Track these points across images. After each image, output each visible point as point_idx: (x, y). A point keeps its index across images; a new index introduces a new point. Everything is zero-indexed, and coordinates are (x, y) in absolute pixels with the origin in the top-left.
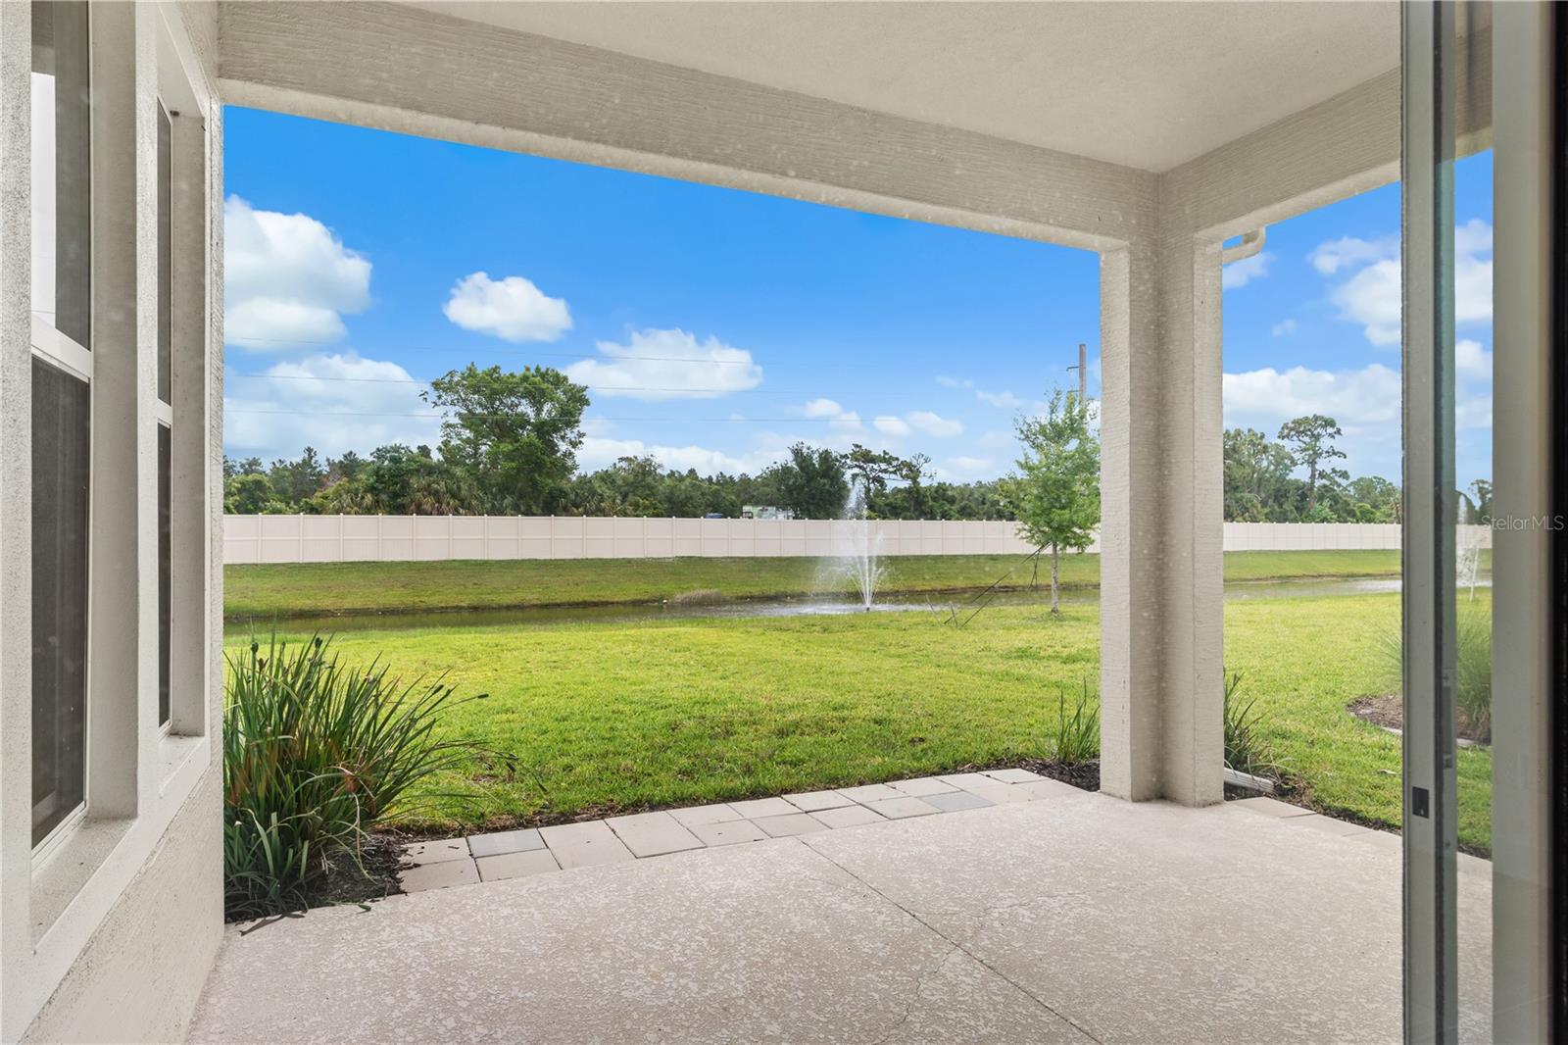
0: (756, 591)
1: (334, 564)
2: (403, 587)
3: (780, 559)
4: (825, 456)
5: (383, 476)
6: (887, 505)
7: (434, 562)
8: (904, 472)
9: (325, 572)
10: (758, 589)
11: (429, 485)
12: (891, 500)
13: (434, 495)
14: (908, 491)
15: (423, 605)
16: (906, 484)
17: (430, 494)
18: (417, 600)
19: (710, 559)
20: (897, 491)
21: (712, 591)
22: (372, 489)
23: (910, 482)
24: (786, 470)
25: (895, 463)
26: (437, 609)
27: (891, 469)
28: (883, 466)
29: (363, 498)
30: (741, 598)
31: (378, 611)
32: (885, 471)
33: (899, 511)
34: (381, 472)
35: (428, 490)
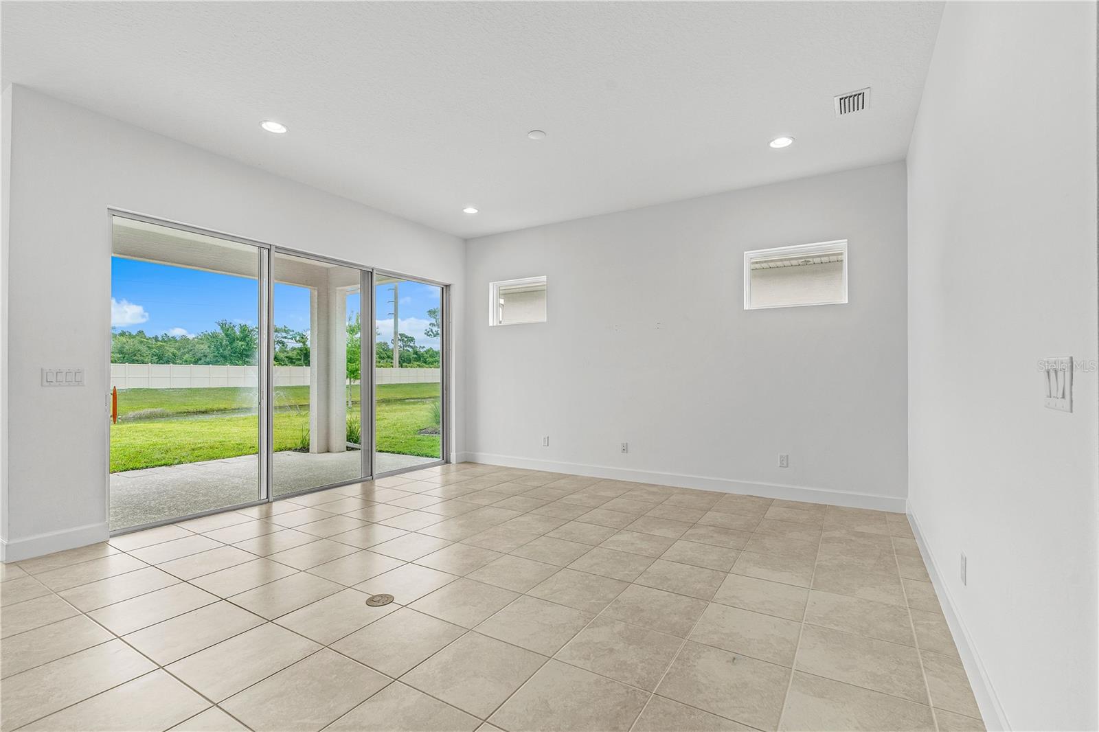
0: (190, 408)
3: (210, 389)
4: (244, 329)
6: (287, 357)
8: (298, 339)
10: (193, 407)
12: (290, 354)
14: (301, 350)
16: (300, 345)
19: (156, 390)
20: (294, 349)
21: (159, 410)
23: (301, 344)
24: (214, 336)
25: (291, 333)
27: (289, 337)
28: (284, 335)
30: (180, 413)
32: (285, 338)
33: (294, 361)
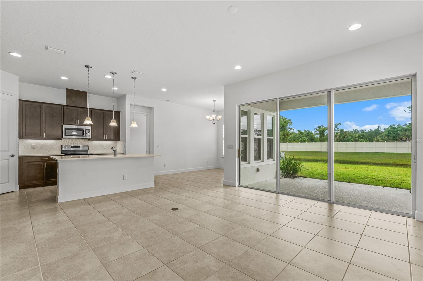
1: (372, 153)
2: (391, 159)
5: (390, 132)
7: (401, 153)
9: (370, 154)
11: (405, 134)
13: (407, 136)
15: (395, 163)
17: (405, 136)
18: (394, 162)
22: (387, 135)
26: (400, 164)
29: (384, 138)
31: (382, 164)
34: (390, 131)
35: (404, 135)
